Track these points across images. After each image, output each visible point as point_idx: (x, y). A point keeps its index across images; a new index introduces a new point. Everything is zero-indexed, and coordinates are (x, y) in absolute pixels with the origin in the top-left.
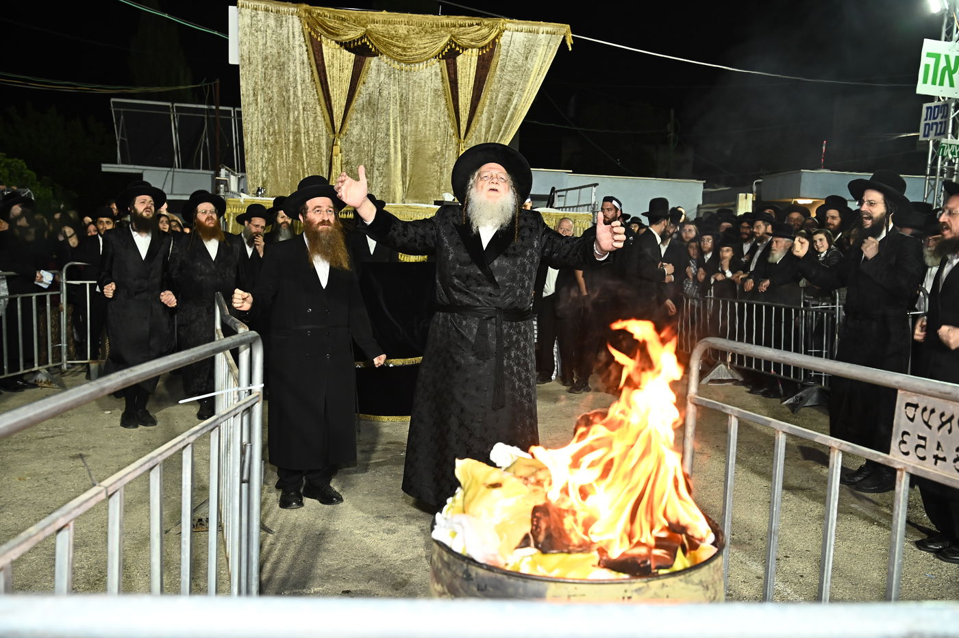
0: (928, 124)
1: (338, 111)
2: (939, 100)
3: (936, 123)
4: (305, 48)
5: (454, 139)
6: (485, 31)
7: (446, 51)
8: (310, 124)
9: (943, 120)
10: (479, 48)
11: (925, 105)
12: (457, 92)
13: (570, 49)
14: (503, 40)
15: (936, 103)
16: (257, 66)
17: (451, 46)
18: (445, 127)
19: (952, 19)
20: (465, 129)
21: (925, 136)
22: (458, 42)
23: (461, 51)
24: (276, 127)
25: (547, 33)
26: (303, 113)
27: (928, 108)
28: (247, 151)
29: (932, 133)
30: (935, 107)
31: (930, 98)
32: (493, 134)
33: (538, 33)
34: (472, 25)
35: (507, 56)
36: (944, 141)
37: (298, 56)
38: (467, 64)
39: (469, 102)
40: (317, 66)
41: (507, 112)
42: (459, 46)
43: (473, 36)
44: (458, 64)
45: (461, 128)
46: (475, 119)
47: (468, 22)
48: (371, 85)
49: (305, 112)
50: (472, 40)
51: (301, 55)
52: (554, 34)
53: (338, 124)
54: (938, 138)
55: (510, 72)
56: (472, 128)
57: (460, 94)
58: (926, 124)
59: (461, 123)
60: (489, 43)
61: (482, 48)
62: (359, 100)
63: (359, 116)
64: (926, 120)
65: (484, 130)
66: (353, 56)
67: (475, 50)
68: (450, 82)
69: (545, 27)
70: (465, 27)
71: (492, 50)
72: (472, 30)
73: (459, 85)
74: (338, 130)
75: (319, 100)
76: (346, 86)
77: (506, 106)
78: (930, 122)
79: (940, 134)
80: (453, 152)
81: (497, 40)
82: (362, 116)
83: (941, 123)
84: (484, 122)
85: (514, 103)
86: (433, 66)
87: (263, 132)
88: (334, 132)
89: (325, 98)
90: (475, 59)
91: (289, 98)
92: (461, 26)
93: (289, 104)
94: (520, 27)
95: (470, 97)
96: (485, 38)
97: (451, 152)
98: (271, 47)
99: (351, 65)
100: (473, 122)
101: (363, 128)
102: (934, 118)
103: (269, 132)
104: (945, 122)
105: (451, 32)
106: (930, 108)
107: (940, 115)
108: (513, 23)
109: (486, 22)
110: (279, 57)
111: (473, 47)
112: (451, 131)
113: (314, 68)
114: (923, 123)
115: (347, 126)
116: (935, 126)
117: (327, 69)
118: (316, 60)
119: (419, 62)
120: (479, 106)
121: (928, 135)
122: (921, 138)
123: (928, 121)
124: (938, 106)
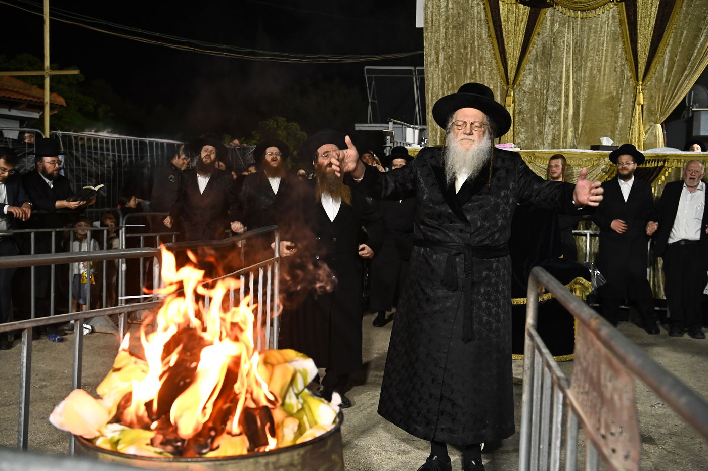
1: (512, 64)
4: (482, 6)
5: (632, 83)
8: (486, 77)
12: (636, 34)
16: (439, 26)
18: (622, 71)
20: (643, 71)
24: (455, 82)
26: (479, 67)
28: (428, 105)
32: (676, 74)
37: (476, 14)
38: (648, 5)
39: (649, 43)
40: (494, 22)
41: (692, 50)
45: (639, 70)
46: (656, 59)
48: (545, 35)
49: (482, 66)
51: (478, 13)
53: (511, 76)
56: (652, 70)
57: (638, 36)
59: (639, 65)
62: (533, 51)
63: (532, 66)
65: (665, 70)
66: (528, 9)
68: (629, 24)
73: (638, 27)
74: (512, 82)
75: (494, 54)
76: (521, 39)
77: (692, 43)
80: (630, 95)
82: (535, 66)
84: (666, 62)
85: (701, 39)
86: (611, 10)
87: (442, 87)
88: (508, 84)
89: (500, 52)
91: (467, 54)
93: (466, 60)
95: (650, 38)
97: (628, 96)
98: (452, 8)
99: (526, 18)
100: (654, 63)
101: (535, 78)
103: (448, 87)
110: (459, 17)
112: (628, 74)
113: (491, 25)
115: (521, 77)
117: (503, 23)
118: (492, 16)
119: (594, 9)
120: (661, 46)
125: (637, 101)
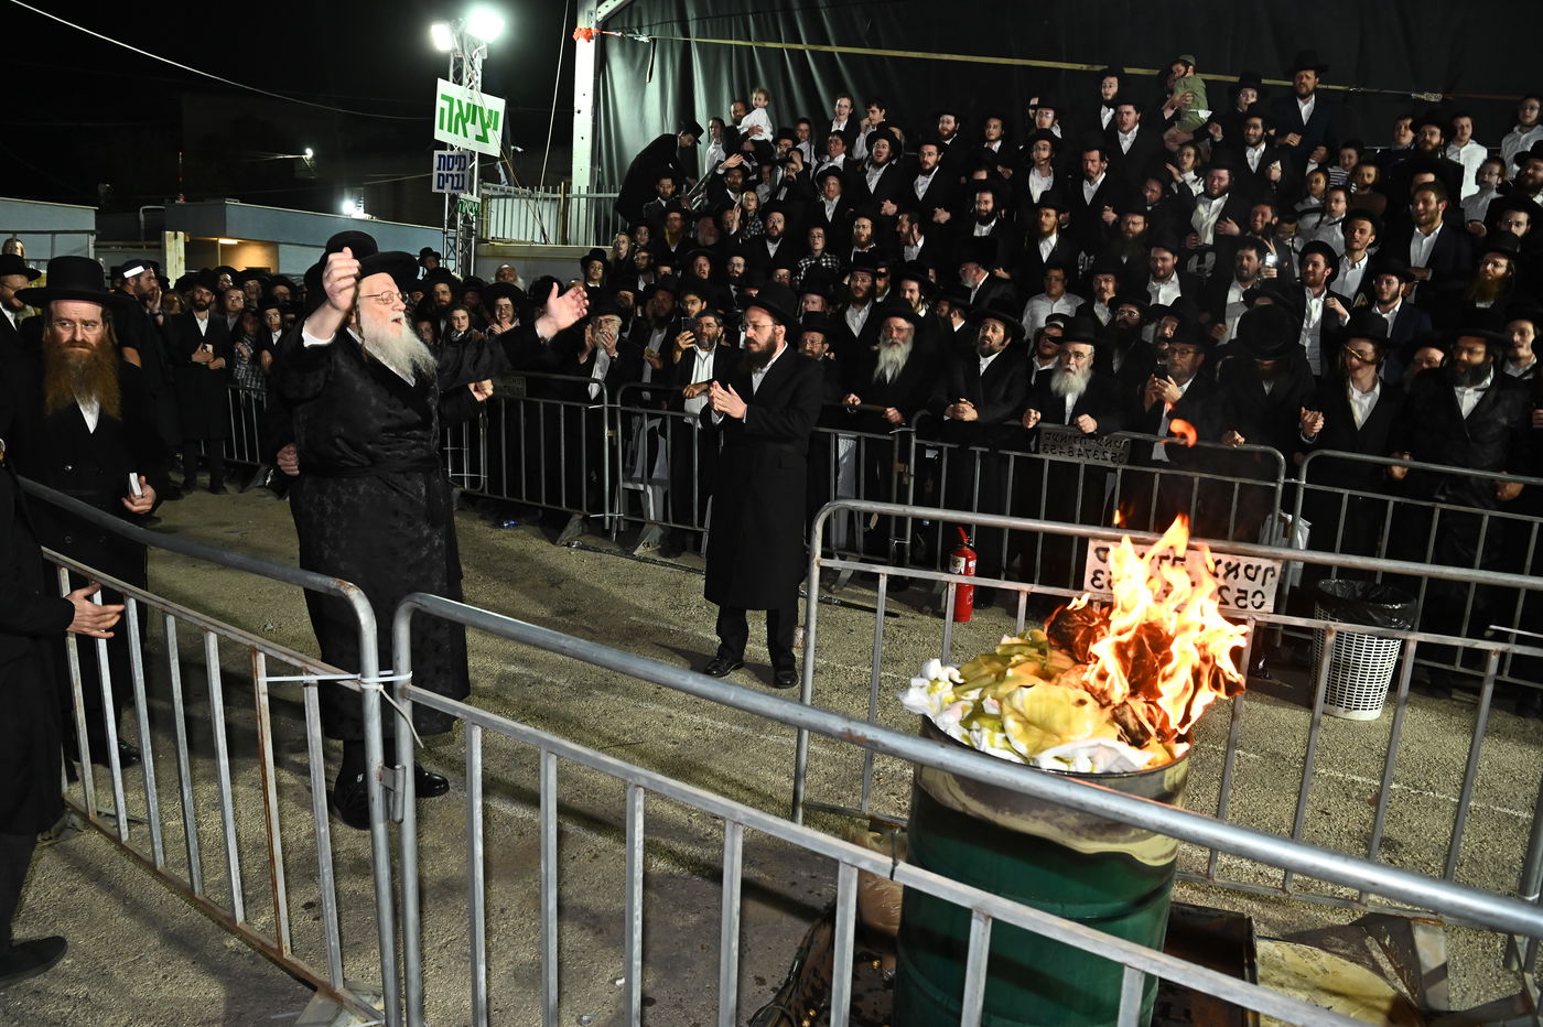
0: (443, 175)
2: (453, 149)
3: (452, 175)
9: (460, 172)
11: (437, 153)
15: (447, 153)
19: (461, 59)
21: (439, 187)
27: (440, 156)
29: (448, 186)
30: (449, 156)
31: (443, 146)
36: (462, 195)
54: (455, 192)
58: (439, 175)
64: (439, 169)
78: (445, 172)
79: (457, 188)
83: (458, 176)
102: (449, 169)
104: (463, 175)
106: (443, 156)
107: (456, 167)
114: (435, 173)
116: (450, 178)
121: (443, 188)
122: (435, 189)
123: (441, 172)
124: (453, 157)
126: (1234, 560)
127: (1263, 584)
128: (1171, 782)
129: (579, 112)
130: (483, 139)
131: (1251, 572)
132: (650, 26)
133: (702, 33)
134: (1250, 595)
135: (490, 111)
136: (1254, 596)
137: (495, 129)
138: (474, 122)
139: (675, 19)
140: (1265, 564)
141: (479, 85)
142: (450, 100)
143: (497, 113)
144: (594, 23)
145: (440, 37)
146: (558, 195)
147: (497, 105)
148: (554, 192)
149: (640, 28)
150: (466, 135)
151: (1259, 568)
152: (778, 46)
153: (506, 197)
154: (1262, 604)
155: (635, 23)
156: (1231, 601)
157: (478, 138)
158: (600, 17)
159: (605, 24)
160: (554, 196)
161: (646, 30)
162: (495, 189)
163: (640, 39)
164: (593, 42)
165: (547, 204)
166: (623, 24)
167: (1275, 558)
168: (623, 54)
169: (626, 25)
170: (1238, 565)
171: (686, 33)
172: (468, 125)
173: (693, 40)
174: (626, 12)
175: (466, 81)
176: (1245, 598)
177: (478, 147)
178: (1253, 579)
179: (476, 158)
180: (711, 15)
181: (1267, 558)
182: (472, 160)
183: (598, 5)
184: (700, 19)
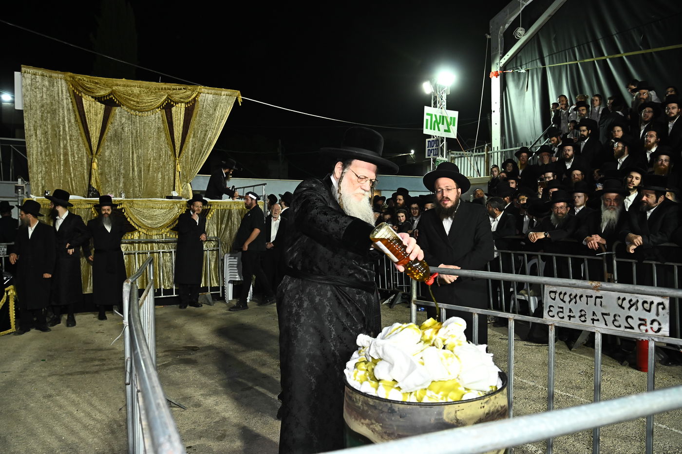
1: (94, 141)
2: (434, 137)
3: (433, 149)
4: (70, 100)
5: (172, 158)
6: (189, 93)
7: (165, 104)
8: (75, 149)
9: (437, 148)
10: (186, 103)
11: (427, 140)
12: (173, 129)
13: (240, 105)
14: (199, 99)
15: (432, 139)
16: (36, 110)
17: (168, 101)
18: (166, 151)
19: (436, 97)
20: (179, 152)
21: (428, 156)
22: (173, 99)
23: (174, 105)
24: (51, 151)
25: (227, 95)
26: (70, 142)
27: (428, 141)
28: (30, 166)
29: (432, 154)
30: (432, 141)
31: (429, 136)
32: (196, 155)
33: (221, 95)
34: (181, 89)
35: (203, 108)
36: (438, 158)
37: (65, 105)
38: (178, 113)
39: (181, 135)
40: (79, 112)
41: (204, 142)
42: (173, 101)
43: (182, 95)
44: (173, 112)
45: (176, 151)
46: (185, 146)
47: (179, 87)
48: (116, 124)
49: (71, 142)
50: (181, 98)
51: (68, 105)
52: (231, 96)
53: (95, 149)
54: (434, 157)
55: (205, 118)
56: (183, 151)
57: (174, 130)
58: (428, 150)
59: (176, 148)
60: (192, 100)
61: (188, 103)
62: (108, 134)
63: (109, 144)
64: (428, 147)
65: (190, 152)
66: (103, 106)
67: (183, 104)
68: (168, 123)
69: (225, 92)
70: (176, 90)
71: (194, 105)
72: (181, 92)
73: (174, 125)
74: (95, 153)
75: (81, 133)
76: (99, 125)
77: (204, 138)
78: (431, 149)
79: (436, 155)
80: (172, 166)
81: (197, 99)
82: (111, 144)
83: (436, 149)
84: (190, 148)
85: (209, 136)
86: (157, 113)
87: (41, 154)
88: (92, 154)
89: (85, 132)
90: (183, 110)
91: (60, 132)
92: (174, 89)
93: (60, 135)
94: (210, 91)
95: (181, 132)
96: (190, 97)
97: (170, 166)
98: (46, 99)
99: (102, 112)
101: (111, 152)
102: (432, 147)
103: (46, 154)
104: (438, 149)
105: (168, 93)
106: (430, 141)
107: (435, 145)
108: (206, 88)
109: (189, 87)
110: (52, 105)
111: (182, 102)
112: (170, 153)
113: (77, 113)
115: (101, 150)
116: (433, 151)
117: (86, 114)
118: (78, 108)
119: (147, 111)
120: (187, 138)
121: (430, 156)
122: (427, 157)
123: (429, 148)
124: (433, 141)
125: (176, 169)
126: (634, 298)
127: (658, 314)
128: (452, 415)
129: (494, 112)
130: (448, 131)
131: (647, 306)
132: (526, 64)
133: (551, 62)
134: (648, 322)
135: (451, 118)
136: (652, 323)
137: (454, 125)
138: (443, 124)
139: (538, 58)
140: (657, 300)
141: (445, 106)
142: (431, 115)
143: (454, 118)
144: (499, 68)
145: (427, 88)
146: (484, 153)
147: (455, 114)
148: (483, 152)
149: (521, 66)
150: (439, 130)
151: (652, 303)
152: (592, 60)
153: (461, 157)
154: (659, 330)
155: (519, 64)
156: (636, 326)
157: (445, 131)
158: (501, 65)
159: (504, 68)
160: (482, 153)
161: (524, 67)
162: (457, 154)
163: (521, 71)
164: (499, 77)
165: (479, 158)
166: (513, 65)
167: (663, 296)
168: (514, 80)
169: (514, 66)
170: (638, 301)
171: (543, 63)
172: (440, 125)
173: (547, 66)
174: (514, 60)
175: (438, 105)
176: (645, 325)
177: (446, 135)
178: (649, 311)
179: (445, 140)
180: (555, 52)
181: (658, 296)
182: (442, 141)
183: (501, 59)
184: (551, 55)
